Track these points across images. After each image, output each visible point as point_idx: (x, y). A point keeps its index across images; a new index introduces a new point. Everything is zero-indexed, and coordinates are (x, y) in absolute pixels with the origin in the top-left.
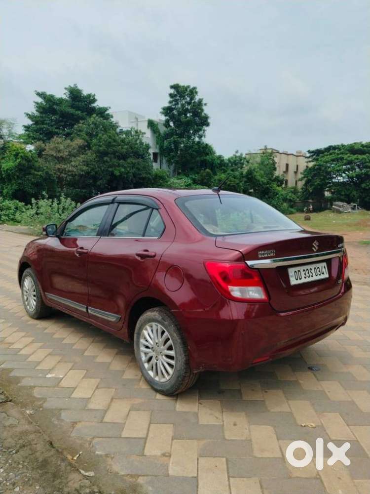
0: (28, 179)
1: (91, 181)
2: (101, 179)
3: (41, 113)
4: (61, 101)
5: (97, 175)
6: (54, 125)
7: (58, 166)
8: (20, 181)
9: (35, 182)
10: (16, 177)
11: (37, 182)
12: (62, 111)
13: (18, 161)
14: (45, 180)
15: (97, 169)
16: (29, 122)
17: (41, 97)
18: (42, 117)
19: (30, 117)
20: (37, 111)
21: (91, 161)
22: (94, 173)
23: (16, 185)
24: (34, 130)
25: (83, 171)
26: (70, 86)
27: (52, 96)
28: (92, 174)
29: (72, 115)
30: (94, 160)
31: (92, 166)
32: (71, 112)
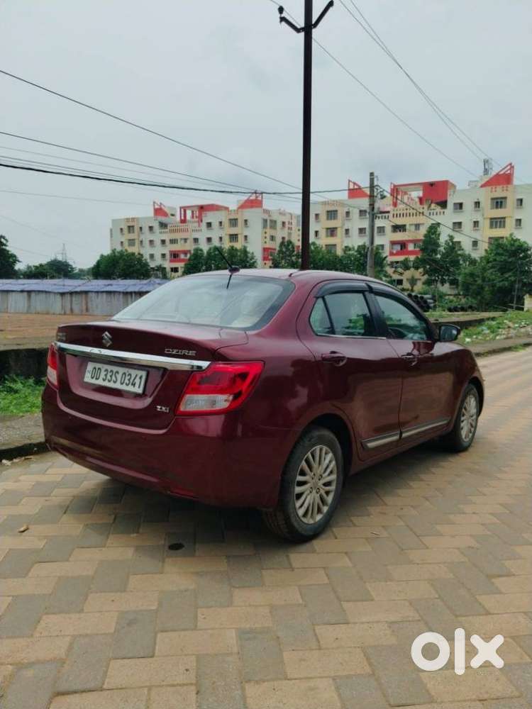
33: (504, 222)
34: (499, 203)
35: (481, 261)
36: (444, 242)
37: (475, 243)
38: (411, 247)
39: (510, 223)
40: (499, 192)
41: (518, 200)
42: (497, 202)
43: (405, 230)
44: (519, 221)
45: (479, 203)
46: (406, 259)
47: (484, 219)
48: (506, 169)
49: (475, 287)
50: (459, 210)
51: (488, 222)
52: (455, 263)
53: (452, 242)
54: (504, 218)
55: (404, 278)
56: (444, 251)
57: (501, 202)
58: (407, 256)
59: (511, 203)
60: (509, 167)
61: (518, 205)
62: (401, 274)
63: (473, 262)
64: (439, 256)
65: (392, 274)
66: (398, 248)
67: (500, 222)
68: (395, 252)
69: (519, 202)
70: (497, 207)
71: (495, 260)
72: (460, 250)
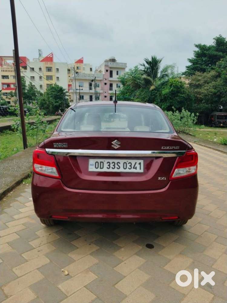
0: (176, 99)
1: (217, 99)
2: (224, 97)
3: (197, 57)
4: (210, 48)
5: (221, 95)
6: (204, 64)
7: (196, 90)
8: (171, 101)
9: (180, 101)
10: (169, 98)
11: (181, 101)
12: (209, 54)
13: (172, 88)
14: (186, 99)
15: (222, 90)
16: (190, 64)
17: (198, 47)
18: (197, 60)
19: (190, 61)
20: (195, 56)
21: (219, 85)
22: (219, 93)
23: (169, 103)
24: (191, 69)
25: (211, 92)
26: (217, 37)
27: (204, 46)
28: (217, 94)
29: (216, 56)
30: (221, 85)
31: (218, 89)
32: (216, 54)
33: (52, 77)
34: (49, 69)
35: (45, 94)
36: (28, 85)
37: (41, 86)
38: (12, 86)
39: (54, 78)
40: (49, 65)
41: (57, 69)
42: (48, 69)
43: (8, 78)
44: (58, 78)
45: (41, 68)
46: (11, 92)
47: (44, 76)
48: (50, 55)
49: (46, 105)
50: (32, 71)
51: (45, 77)
52: (34, 94)
53: (32, 85)
54: (52, 76)
55: (11, 101)
56: (28, 89)
57: (50, 69)
58: (11, 91)
59: (54, 69)
60: (51, 54)
61: (57, 71)
62: (10, 99)
63: (41, 94)
64: (26, 91)
65: (5, 99)
66: (6, 86)
67: (51, 77)
68: (5, 88)
69: (57, 70)
70: (48, 71)
71: (52, 94)
72: (35, 89)
